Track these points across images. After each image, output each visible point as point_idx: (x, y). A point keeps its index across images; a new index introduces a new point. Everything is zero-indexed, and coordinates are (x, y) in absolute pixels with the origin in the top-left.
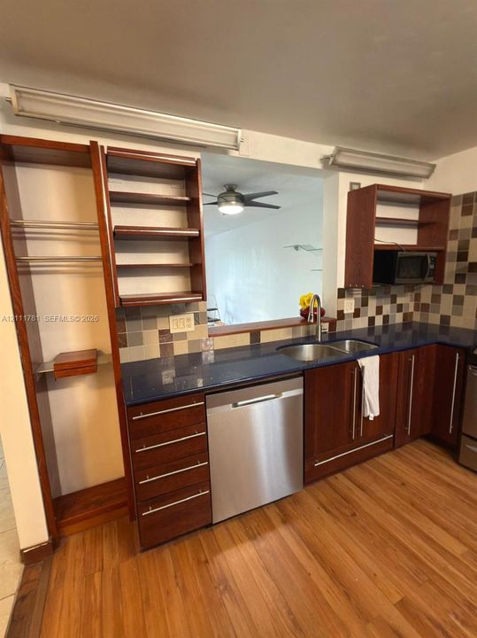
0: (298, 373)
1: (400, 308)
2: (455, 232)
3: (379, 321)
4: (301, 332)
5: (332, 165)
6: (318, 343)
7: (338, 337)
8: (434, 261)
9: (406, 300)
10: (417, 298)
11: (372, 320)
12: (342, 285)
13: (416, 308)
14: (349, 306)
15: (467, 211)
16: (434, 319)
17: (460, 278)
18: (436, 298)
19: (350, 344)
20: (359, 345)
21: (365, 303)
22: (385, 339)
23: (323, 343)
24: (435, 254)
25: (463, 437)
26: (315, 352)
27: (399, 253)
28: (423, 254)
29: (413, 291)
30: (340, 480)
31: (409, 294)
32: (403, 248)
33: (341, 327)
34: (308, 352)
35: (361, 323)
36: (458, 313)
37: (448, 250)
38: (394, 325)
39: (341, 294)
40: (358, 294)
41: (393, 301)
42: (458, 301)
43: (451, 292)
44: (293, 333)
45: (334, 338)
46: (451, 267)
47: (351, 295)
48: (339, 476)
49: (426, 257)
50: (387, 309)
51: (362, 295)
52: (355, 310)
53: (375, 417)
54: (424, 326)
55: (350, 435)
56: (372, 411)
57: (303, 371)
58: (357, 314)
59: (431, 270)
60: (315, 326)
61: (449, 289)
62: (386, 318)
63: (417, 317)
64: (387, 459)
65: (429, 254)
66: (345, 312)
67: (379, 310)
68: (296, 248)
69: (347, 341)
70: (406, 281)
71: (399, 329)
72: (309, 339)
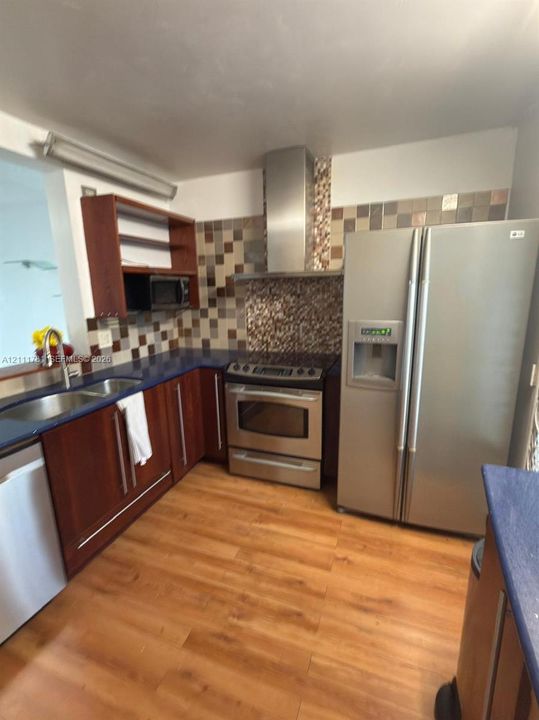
0: (32, 440)
1: (164, 336)
2: (202, 258)
3: (144, 352)
4: (40, 381)
5: (48, 155)
6: (65, 391)
7: (95, 378)
8: (187, 285)
9: (168, 326)
10: (180, 323)
11: (135, 353)
12: (91, 314)
13: (180, 334)
14: (105, 338)
15: (209, 238)
16: (197, 344)
17: (212, 303)
18: (196, 323)
19: (111, 384)
20: (122, 384)
21: (124, 334)
22: (154, 371)
23: (73, 389)
24: (187, 279)
25: (230, 450)
26: (63, 403)
27: (152, 277)
28: (177, 278)
29: (175, 317)
30: (121, 546)
31: (171, 320)
32: (156, 272)
33: (98, 365)
34: (51, 406)
35: (123, 358)
36: (215, 335)
37: (200, 275)
38: (161, 354)
39: (92, 325)
40: (114, 324)
41: (157, 328)
42: (214, 324)
43: (206, 316)
44: (26, 384)
45: (90, 379)
46: (204, 292)
47: (105, 326)
48: (119, 542)
49: (179, 281)
50: (151, 338)
51: (120, 324)
52: (114, 343)
53: (147, 461)
54: (190, 351)
55: (122, 490)
56: (143, 454)
57: (40, 434)
58: (116, 347)
59: (186, 296)
60: (59, 369)
61: (204, 314)
62: (151, 348)
63: (182, 344)
64: (171, 498)
65: (182, 279)
66: (101, 347)
67: (142, 340)
68: (27, 264)
69: (107, 382)
70: (166, 307)
71: (166, 358)
72: (53, 388)
